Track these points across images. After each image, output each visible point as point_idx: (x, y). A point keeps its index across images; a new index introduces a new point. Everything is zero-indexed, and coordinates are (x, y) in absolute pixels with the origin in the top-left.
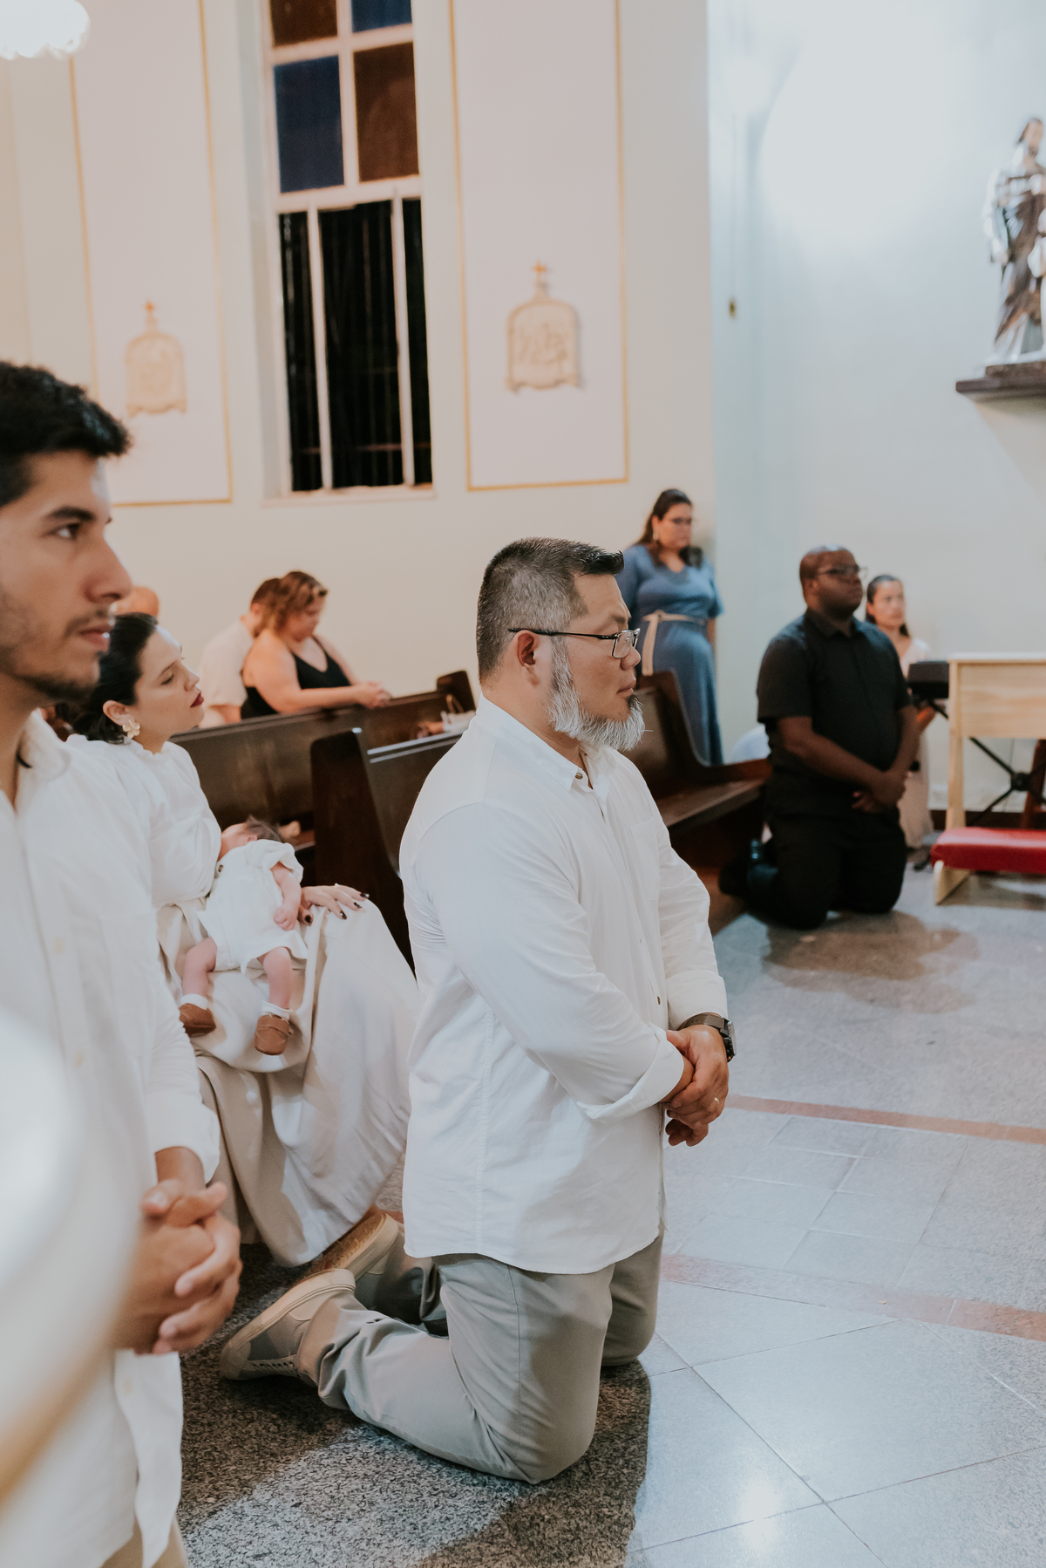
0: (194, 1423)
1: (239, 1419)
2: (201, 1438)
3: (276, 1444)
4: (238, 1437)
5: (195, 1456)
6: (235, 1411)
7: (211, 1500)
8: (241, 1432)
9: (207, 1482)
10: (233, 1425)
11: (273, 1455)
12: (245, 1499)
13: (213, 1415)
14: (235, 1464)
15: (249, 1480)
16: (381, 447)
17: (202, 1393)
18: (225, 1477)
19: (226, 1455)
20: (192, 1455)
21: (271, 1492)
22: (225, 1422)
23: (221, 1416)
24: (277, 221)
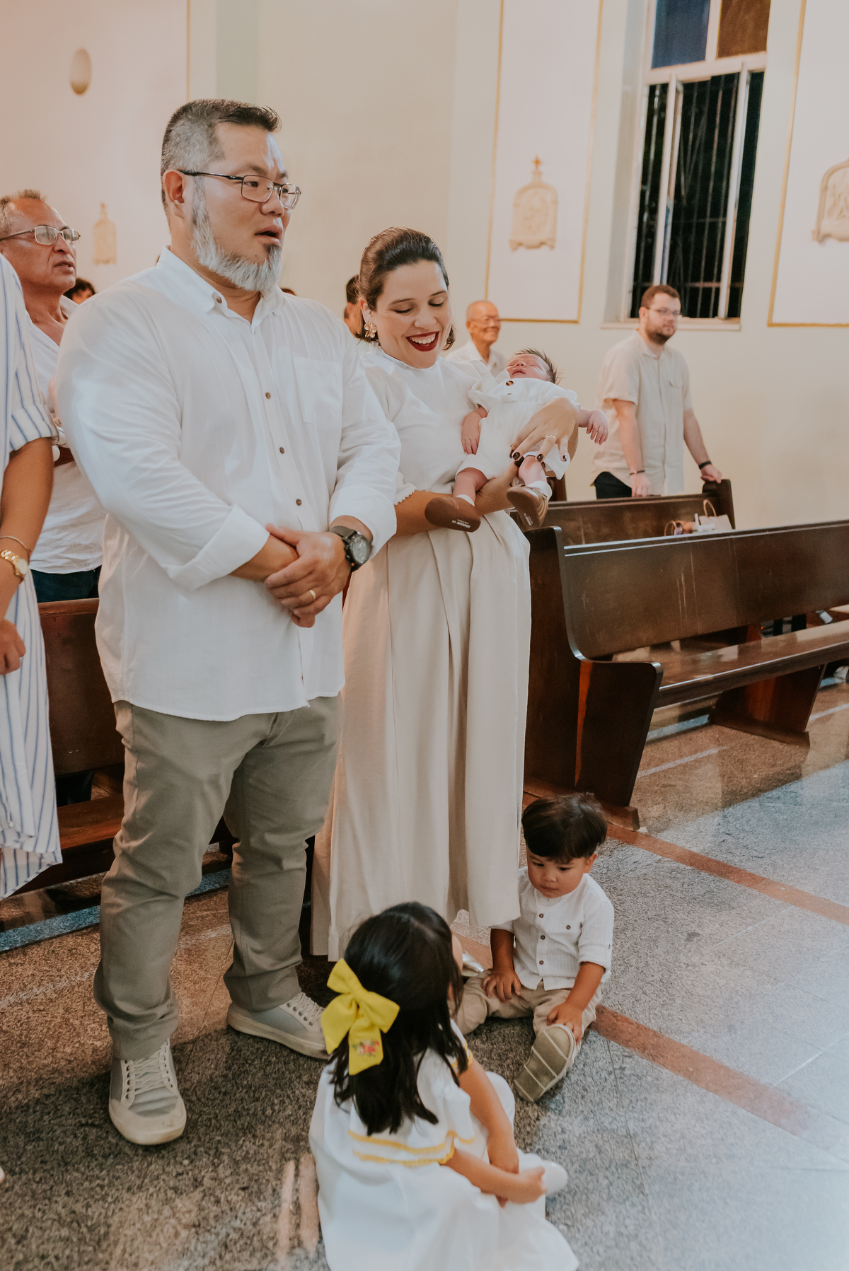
0: (215, 1089)
1: (249, 1096)
2: (212, 1104)
3: (262, 1127)
4: (238, 1112)
5: (198, 1118)
6: (251, 1087)
7: (186, 1162)
8: (243, 1108)
9: (193, 1145)
10: (242, 1099)
12: (210, 1169)
13: (233, 1086)
14: (222, 1135)
15: (223, 1154)
16: (707, 285)
17: (237, 1064)
18: (208, 1145)
19: (221, 1125)
21: (232, 1170)
22: (237, 1095)
23: (238, 1088)
24: (646, 91)
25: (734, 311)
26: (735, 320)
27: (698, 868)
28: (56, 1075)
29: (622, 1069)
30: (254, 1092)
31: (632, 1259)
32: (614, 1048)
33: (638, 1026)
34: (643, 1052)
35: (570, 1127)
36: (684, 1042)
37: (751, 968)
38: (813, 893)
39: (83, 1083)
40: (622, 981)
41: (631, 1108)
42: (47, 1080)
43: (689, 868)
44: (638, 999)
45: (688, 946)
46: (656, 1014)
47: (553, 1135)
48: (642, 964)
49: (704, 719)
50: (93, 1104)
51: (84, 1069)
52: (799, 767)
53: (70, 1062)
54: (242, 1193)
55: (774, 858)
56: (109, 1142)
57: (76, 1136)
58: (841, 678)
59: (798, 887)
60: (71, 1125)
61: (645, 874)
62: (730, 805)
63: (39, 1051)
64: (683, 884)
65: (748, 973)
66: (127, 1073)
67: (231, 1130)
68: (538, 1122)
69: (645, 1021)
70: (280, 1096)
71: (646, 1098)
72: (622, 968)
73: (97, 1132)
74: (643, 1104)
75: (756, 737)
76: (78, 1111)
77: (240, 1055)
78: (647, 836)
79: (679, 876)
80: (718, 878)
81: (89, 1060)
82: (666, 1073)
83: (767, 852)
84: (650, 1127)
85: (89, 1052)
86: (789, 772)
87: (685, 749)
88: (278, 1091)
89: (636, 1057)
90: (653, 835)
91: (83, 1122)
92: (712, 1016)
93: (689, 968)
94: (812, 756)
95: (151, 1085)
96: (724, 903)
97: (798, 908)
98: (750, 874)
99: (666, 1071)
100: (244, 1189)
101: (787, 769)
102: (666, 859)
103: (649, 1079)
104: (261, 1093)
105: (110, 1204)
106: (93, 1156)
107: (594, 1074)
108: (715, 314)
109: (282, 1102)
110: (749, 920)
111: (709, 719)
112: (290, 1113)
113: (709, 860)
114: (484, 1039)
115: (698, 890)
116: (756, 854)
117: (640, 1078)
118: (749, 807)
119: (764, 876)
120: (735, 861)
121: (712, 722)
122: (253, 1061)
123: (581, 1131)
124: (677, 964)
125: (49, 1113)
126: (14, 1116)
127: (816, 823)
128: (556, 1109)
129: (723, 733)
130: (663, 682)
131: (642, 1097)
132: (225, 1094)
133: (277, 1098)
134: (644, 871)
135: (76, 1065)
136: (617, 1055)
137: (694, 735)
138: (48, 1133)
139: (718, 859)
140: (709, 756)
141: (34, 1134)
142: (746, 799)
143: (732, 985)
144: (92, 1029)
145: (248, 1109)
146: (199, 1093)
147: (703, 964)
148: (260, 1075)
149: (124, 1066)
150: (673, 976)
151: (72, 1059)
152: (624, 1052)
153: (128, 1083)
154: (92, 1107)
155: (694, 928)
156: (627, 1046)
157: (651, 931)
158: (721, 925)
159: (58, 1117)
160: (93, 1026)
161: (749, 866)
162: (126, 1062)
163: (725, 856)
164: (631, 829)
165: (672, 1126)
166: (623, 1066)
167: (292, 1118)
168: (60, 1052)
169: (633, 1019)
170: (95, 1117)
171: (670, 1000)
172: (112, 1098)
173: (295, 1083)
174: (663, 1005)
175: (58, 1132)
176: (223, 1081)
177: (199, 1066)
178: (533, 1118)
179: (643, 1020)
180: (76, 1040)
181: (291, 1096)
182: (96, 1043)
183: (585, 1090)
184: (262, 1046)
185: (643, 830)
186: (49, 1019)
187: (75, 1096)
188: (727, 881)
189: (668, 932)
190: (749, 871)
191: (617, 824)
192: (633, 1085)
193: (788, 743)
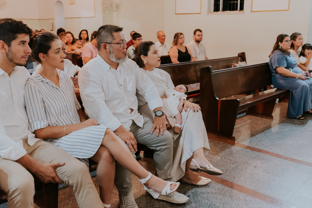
16: (234, 2)
26: (242, 11)
27: (253, 150)
29: (247, 199)
32: (243, 194)
33: (248, 188)
36: (260, 192)
37: (272, 174)
38: (283, 155)
43: (250, 150)
44: (246, 182)
45: (255, 169)
46: (251, 186)
48: (245, 174)
49: (245, 114)
52: (271, 124)
55: (271, 147)
58: (277, 102)
59: (278, 154)
61: (240, 152)
62: (257, 135)
64: (250, 154)
65: (271, 175)
71: (254, 206)
72: (240, 175)
75: (259, 117)
79: (248, 152)
80: (258, 152)
82: (257, 200)
83: (269, 145)
85: (115, 202)
86: (269, 126)
87: (242, 121)
89: (249, 196)
90: (239, 143)
92: (265, 185)
93: (256, 174)
94: (274, 122)
96: (261, 158)
97: (280, 159)
98: (266, 151)
101: (269, 125)
102: (244, 149)
103: (253, 201)
107: (240, 201)
108: (237, 10)
110: (268, 162)
111: (246, 113)
113: (255, 148)
115: (254, 156)
116: (266, 146)
117: (251, 201)
118: (262, 135)
119: (270, 151)
120: (261, 148)
124: (253, 174)
127: (279, 138)
129: (250, 117)
130: (240, 104)
134: (239, 152)
136: (244, 196)
137: (243, 118)
139: (257, 148)
140: (248, 123)
142: (260, 133)
143: (268, 178)
147: (260, 173)
148: (158, 205)
150: (253, 177)
155: (255, 165)
156: (246, 194)
157: (245, 166)
158: (262, 164)
160: (114, 196)
161: (265, 149)
163: (259, 147)
164: (234, 142)
166: (246, 198)
171: (254, 182)
174: (252, 184)
177: (143, 204)
179: (248, 187)
183: (239, 204)
185: (236, 142)
188: (260, 153)
189: (249, 166)
190: (265, 150)
191: (229, 141)
192: (250, 203)
193: (267, 119)
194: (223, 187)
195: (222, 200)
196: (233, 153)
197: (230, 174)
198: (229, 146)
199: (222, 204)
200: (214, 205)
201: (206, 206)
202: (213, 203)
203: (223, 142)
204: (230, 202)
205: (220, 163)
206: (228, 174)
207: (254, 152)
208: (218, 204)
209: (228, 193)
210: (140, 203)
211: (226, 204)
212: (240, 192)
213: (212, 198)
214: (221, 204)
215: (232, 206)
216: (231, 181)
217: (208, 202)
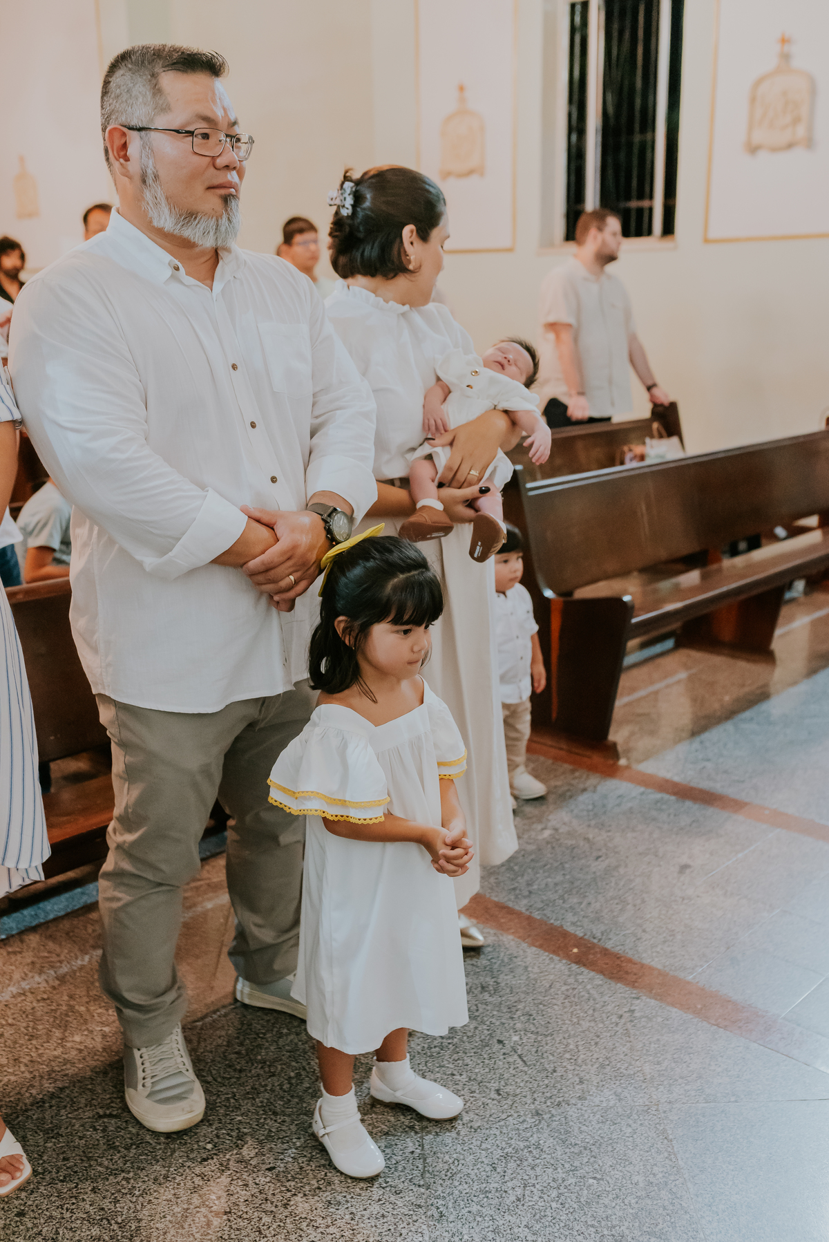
0: (230, 1066)
1: (265, 1071)
2: (229, 1083)
3: (282, 1103)
4: (256, 1089)
5: (217, 1099)
6: (265, 1063)
7: (209, 1146)
8: (260, 1084)
9: (214, 1127)
10: (258, 1075)
11: (275, 1113)
12: (235, 1152)
13: (247, 1063)
14: (243, 1115)
15: (246, 1134)
16: (640, 204)
17: (248, 1039)
18: (229, 1126)
19: (240, 1105)
20: (214, 1098)
21: (257, 1150)
22: (253, 1072)
23: (253, 1065)
24: (567, 9)
25: (668, 229)
26: (669, 238)
27: (682, 797)
28: (68, 1066)
29: (633, 1011)
30: (269, 1066)
31: (665, 1208)
32: (621, 991)
34: (651, 991)
35: (588, 1077)
36: (690, 978)
37: (746, 896)
38: (798, 814)
39: (96, 1073)
40: (621, 919)
41: (645, 1052)
42: (59, 1072)
43: (673, 798)
44: (639, 937)
45: (682, 878)
46: (658, 952)
47: (571, 1086)
48: (639, 902)
49: (670, 643)
50: (109, 1094)
51: (96, 1057)
52: (766, 685)
53: (80, 1051)
54: (269, 1174)
55: (755, 780)
56: (130, 1132)
57: (95, 1130)
59: (781, 809)
60: (89, 1118)
61: (631, 808)
63: (49, 1042)
64: (669, 815)
65: (744, 902)
66: (141, 1060)
67: (251, 1108)
68: (555, 1074)
69: (649, 960)
70: (296, 1070)
72: (619, 907)
73: (116, 1123)
74: (657, 1046)
75: (723, 657)
76: (94, 1102)
77: (251, 1029)
78: (628, 767)
79: (664, 807)
80: (703, 806)
81: (99, 1047)
82: (675, 1012)
83: (747, 775)
84: (666, 1070)
85: (99, 1039)
86: (759, 691)
88: (294, 1064)
89: (644, 998)
90: (634, 765)
91: (101, 1113)
92: (713, 949)
93: (685, 901)
94: (779, 674)
95: (166, 1071)
96: (712, 831)
97: (784, 831)
98: (734, 799)
99: (675, 1010)
100: (270, 1169)
101: (758, 688)
102: (649, 790)
103: (660, 1019)
104: (277, 1068)
105: (138, 1197)
106: (115, 1148)
107: (605, 1019)
108: (650, 233)
109: (298, 1075)
110: (738, 847)
111: (674, 642)
112: (308, 1085)
113: (692, 788)
114: (492, 992)
115: (685, 820)
116: (736, 778)
117: (650, 1019)
118: (725, 729)
119: (748, 801)
120: (718, 786)
121: (678, 646)
122: (264, 1034)
123: (598, 1080)
124: (673, 898)
125: (65, 1107)
126: (30, 1113)
127: (792, 742)
128: (571, 1059)
129: (690, 656)
130: (634, 614)
131: (655, 1039)
132: (240, 1071)
133: (293, 1071)
134: (630, 805)
135: (86, 1054)
136: (625, 998)
137: (661, 661)
138: (67, 1128)
139: (700, 786)
140: (679, 682)
141: (53, 1131)
142: (720, 722)
143: (729, 916)
144: (100, 1015)
145: (266, 1085)
146: (214, 1072)
147: (698, 896)
148: (273, 1048)
149: (137, 1054)
150: (671, 912)
151: (82, 1048)
152: (632, 993)
153: (144, 1071)
154: (108, 1096)
155: (684, 860)
156: (634, 987)
157: (644, 866)
158: (711, 854)
159: (75, 1110)
161: (731, 792)
162: (139, 1050)
163: (707, 783)
164: (611, 762)
165: (688, 1067)
166: (633, 1008)
167: (310, 1091)
168: (69, 1041)
169: (636, 958)
170: (113, 1107)
171: (670, 936)
172: (127, 1087)
173: (309, 1054)
174: (665, 942)
175: (77, 1126)
176: (237, 1058)
178: (550, 1070)
179: (646, 958)
180: (84, 1028)
181: (307, 1067)
182: (104, 1029)
184: (271, 1018)
185: (622, 762)
186: (53, 1008)
187: (90, 1087)
188: (711, 809)
189: (660, 866)
190: (732, 796)
191: (597, 758)
192: (644, 1027)
193: (754, 661)
194: (547, 961)
195: (534, 1019)
196: (605, 813)
197: (581, 903)
198: (593, 780)
199: (534, 1037)
200: (500, 1042)
201: (468, 1046)
202: (498, 1032)
203: (570, 763)
204: (564, 1029)
205: (549, 855)
206: (575, 900)
207: (688, 803)
208: (516, 1038)
209: (564, 988)
210: (199, 1042)
211: (546, 1036)
212: (609, 981)
213: (495, 1013)
214: (529, 1035)
215: (571, 1047)
216: (581, 935)
217: (476, 1028)
